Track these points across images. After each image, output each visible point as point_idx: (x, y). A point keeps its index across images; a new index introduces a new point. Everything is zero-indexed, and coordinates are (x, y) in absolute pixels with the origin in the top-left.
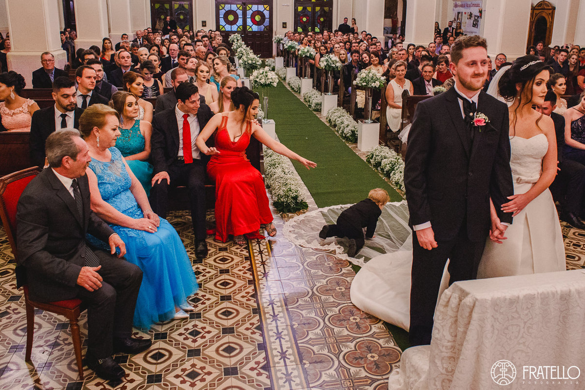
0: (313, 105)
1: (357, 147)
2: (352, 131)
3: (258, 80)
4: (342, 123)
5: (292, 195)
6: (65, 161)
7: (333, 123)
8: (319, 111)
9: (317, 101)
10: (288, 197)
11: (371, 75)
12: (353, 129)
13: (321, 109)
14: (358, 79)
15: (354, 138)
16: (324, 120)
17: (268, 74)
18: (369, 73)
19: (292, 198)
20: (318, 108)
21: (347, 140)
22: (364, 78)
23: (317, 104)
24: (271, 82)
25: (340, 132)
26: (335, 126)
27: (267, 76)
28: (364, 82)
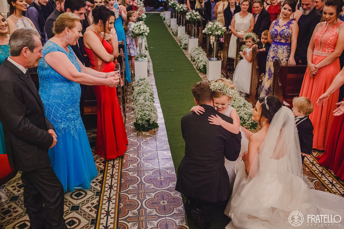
0: (182, 45)
1: (206, 77)
2: (203, 65)
3: (134, 31)
4: (198, 59)
5: (146, 119)
6: (24, 51)
7: (193, 59)
8: (186, 49)
9: (185, 42)
10: (143, 120)
11: (215, 26)
12: (204, 64)
13: (187, 48)
14: (206, 29)
15: (204, 70)
16: (188, 56)
17: (141, 26)
18: (214, 24)
19: (146, 120)
20: (186, 47)
21: (200, 71)
22: (210, 28)
23: (186, 45)
24: (143, 32)
25: (196, 66)
26: (194, 60)
27: (139, 28)
28: (210, 31)
